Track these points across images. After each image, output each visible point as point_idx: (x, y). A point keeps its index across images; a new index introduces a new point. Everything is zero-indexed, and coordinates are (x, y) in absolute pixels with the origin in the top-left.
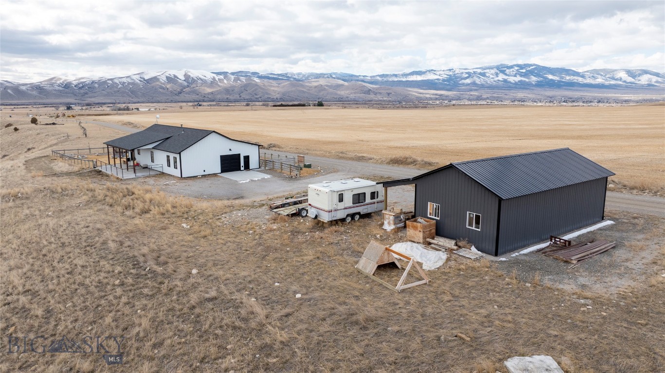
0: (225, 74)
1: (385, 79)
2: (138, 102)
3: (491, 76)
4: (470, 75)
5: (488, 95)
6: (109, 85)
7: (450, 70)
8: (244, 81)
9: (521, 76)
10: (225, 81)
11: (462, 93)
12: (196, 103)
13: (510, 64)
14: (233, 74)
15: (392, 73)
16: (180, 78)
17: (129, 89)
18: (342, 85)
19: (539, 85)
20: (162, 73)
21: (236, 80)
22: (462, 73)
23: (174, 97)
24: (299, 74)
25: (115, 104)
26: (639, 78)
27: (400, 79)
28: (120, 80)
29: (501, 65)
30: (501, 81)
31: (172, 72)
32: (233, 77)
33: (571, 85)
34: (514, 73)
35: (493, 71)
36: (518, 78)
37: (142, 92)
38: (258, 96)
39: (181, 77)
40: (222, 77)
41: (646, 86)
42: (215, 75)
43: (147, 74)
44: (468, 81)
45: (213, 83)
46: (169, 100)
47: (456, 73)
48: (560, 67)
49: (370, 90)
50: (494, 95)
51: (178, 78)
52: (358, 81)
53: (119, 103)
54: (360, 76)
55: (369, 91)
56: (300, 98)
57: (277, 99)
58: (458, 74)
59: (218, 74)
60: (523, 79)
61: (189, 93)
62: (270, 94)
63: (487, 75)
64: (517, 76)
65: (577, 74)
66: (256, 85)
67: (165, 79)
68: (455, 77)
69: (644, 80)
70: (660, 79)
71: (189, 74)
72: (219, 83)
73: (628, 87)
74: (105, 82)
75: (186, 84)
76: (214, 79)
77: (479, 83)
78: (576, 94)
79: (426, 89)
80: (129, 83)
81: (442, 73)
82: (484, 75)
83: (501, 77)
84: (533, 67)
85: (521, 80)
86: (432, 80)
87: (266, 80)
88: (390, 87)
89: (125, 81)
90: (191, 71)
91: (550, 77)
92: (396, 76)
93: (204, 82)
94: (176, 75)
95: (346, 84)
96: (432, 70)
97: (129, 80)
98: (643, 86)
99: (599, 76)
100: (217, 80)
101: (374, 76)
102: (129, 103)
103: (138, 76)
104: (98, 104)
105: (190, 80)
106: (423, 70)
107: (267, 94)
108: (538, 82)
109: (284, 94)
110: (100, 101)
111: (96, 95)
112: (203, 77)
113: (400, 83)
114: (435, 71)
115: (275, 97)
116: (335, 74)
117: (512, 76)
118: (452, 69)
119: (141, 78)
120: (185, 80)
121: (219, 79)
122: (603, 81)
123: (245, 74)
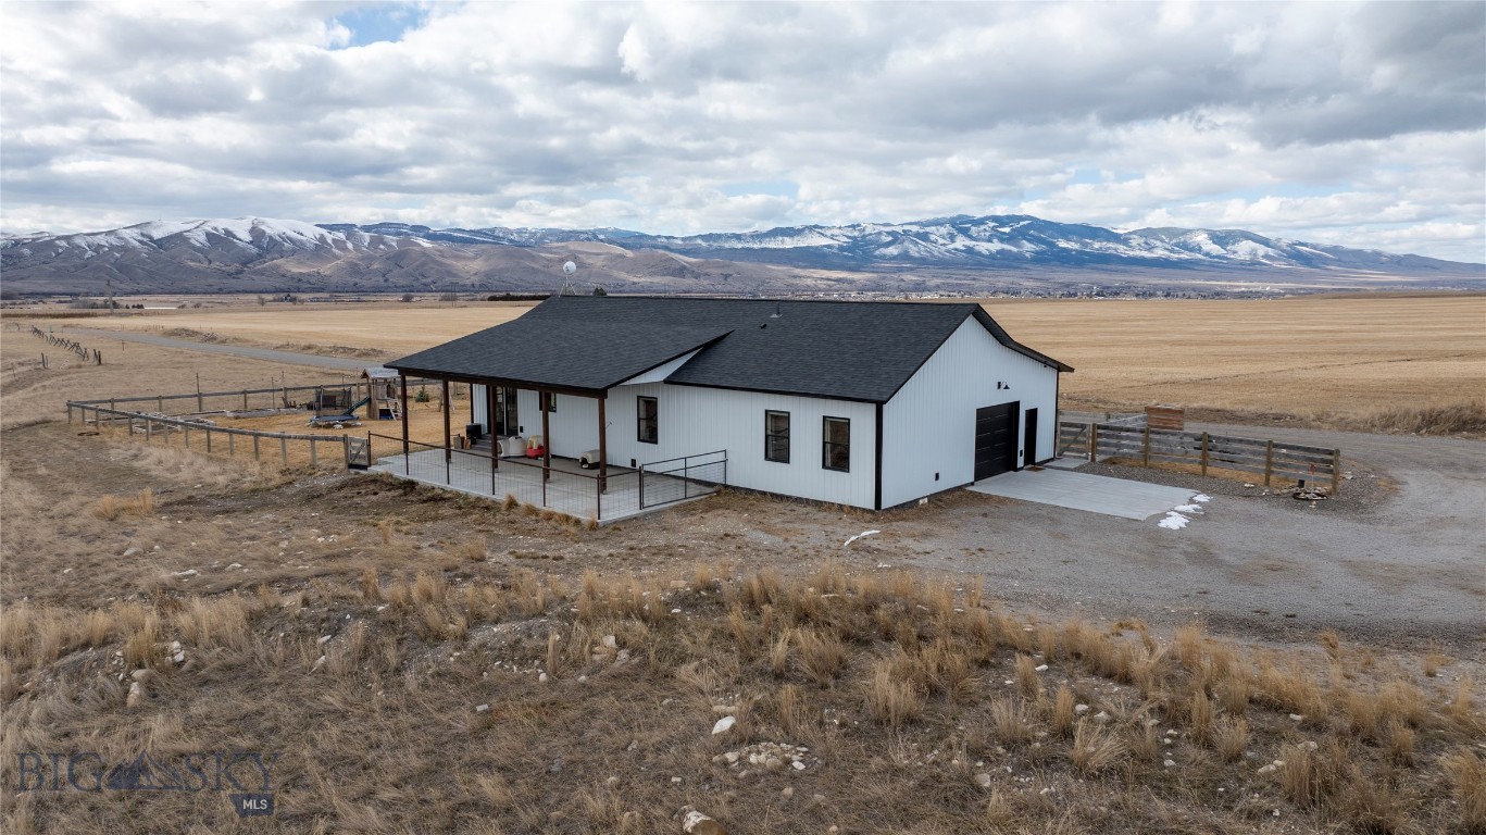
0: (348, 228)
1: (715, 245)
3: (941, 241)
4: (896, 238)
5: (938, 281)
6: (60, 251)
7: (853, 227)
8: (394, 244)
9: (1002, 240)
10: (350, 245)
11: (882, 275)
12: (283, 295)
13: (978, 216)
14: (367, 229)
15: (729, 231)
16: (239, 236)
17: (113, 261)
18: (622, 256)
19: (1039, 259)
20: (197, 224)
21: (374, 243)
22: (880, 233)
23: (224, 281)
24: (520, 232)
25: (77, 295)
26: (1234, 248)
27: (747, 245)
28: (89, 239)
29: (960, 217)
30: (962, 251)
31: (221, 224)
32: (367, 236)
33: (1103, 260)
34: (988, 234)
35: (943, 230)
36: (996, 246)
37: (147, 267)
38: (429, 280)
39: (243, 234)
40: (341, 235)
41: (1249, 265)
42: (324, 232)
43: (159, 226)
44: (893, 251)
45: (320, 250)
46: (216, 288)
47: (867, 232)
48: (1079, 222)
49: (684, 267)
50: (949, 281)
51: (234, 237)
52: (655, 247)
53: (87, 294)
54: (659, 236)
55: (682, 271)
56: (528, 285)
57: (473, 285)
58: (870, 234)
59: (332, 228)
60: (1007, 247)
61: (261, 273)
62: (455, 276)
63: (933, 237)
64: (995, 240)
65: (1116, 238)
66: (424, 252)
67: (203, 238)
68: (866, 242)
69: (1243, 250)
70: (1271, 252)
71: (263, 227)
72: (335, 250)
73: (1214, 266)
74: (50, 244)
75: (254, 250)
76: (322, 239)
77: (917, 255)
78: (1116, 280)
79: (805, 267)
80: (112, 248)
81: (837, 232)
82: (924, 237)
83: (961, 242)
84: (1026, 222)
85: (1003, 250)
86: (817, 248)
87: (444, 245)
88: (727, 262)
89: (103, 243)
90: (268, 220)
91: (1062, 244)
92: (738, 237)
93: (297, 248)
94: (231, 229)
95: (629, 254)
96: (816, 226)
97: (113, 240)
98: (1242, 263)
99: (1158, 243)
100: (330, 241)
101: (690, 238)
102: (115, 294)
103: (136, 230)
104: (32, 295)
105: (265, 242)
106: (797, 225)
107: (449, 273)
108: (1036, 252)
109: (488, 275)
110: (39, 291)
111: (25, 275)
112: (295, 236)
113: (748, 253)
114: (821, 228)
115: (468, 282)
116: (602, 231)
117: (983, 240)
118: (859, 225)
119: (142, 235)
120: (251, 242)
121: (334, 240)
122: (1167, 253)
123: (396, 228)
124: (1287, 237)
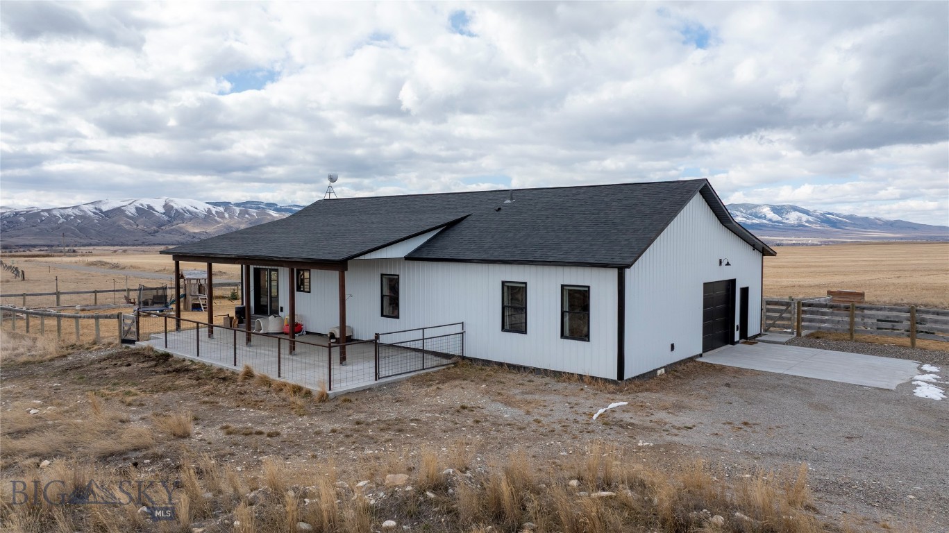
0: (226, 205)
2: (90, 245)
6: (43, 218)
8: (255, 214)
10: (227, 215)
14: (238, 205)
16: (157, 209)
17: (76, 225)
20: (130, 202)
21: (242, 214)
23: (147, 238)
25: (52, 246)
26: (787, 216)
28: (62, 211)
31: (145, 202)
32: (237, 210)
37: (97, 229)
39: (159, 207)
40: (221, 209)
41: (797, 227)
42: (210, 206)
43: (106, 203)
45: (208, 218)
46: (140, 242)
51: (154, 210)
53: (58, 246)
59: (216, 204)
61: (170, 232)
67: (133, 211)
69: (793, 218)
70: (810, 219)
71: (172, 204)
72: (216, 218)
73: (774, 228)
74: (38, 214)
75: (166, 218)
76: (209, 211)
80: (76, 217)
89: (70, 213)
90: (176, 199)
93: (193, 217)
94: (151, 205)
97: (77, 212)
98: (793, 226)
99: (739, 213)
100: (214, 213)
102: (76, 246)
103: (92, 206)
104: (24, 246)
105: (173, 213)
110: (27, 243)
111: (21, 233)
112: (192, 209)
119: (96, 209)
120: (164, 213)
121: (216, 212)
122: (744, 219)
123: (257, 205)
124: (821, 209)
